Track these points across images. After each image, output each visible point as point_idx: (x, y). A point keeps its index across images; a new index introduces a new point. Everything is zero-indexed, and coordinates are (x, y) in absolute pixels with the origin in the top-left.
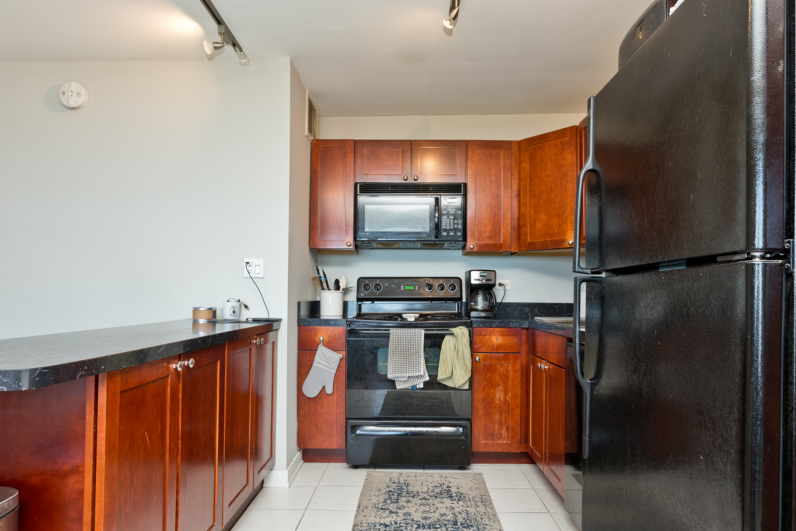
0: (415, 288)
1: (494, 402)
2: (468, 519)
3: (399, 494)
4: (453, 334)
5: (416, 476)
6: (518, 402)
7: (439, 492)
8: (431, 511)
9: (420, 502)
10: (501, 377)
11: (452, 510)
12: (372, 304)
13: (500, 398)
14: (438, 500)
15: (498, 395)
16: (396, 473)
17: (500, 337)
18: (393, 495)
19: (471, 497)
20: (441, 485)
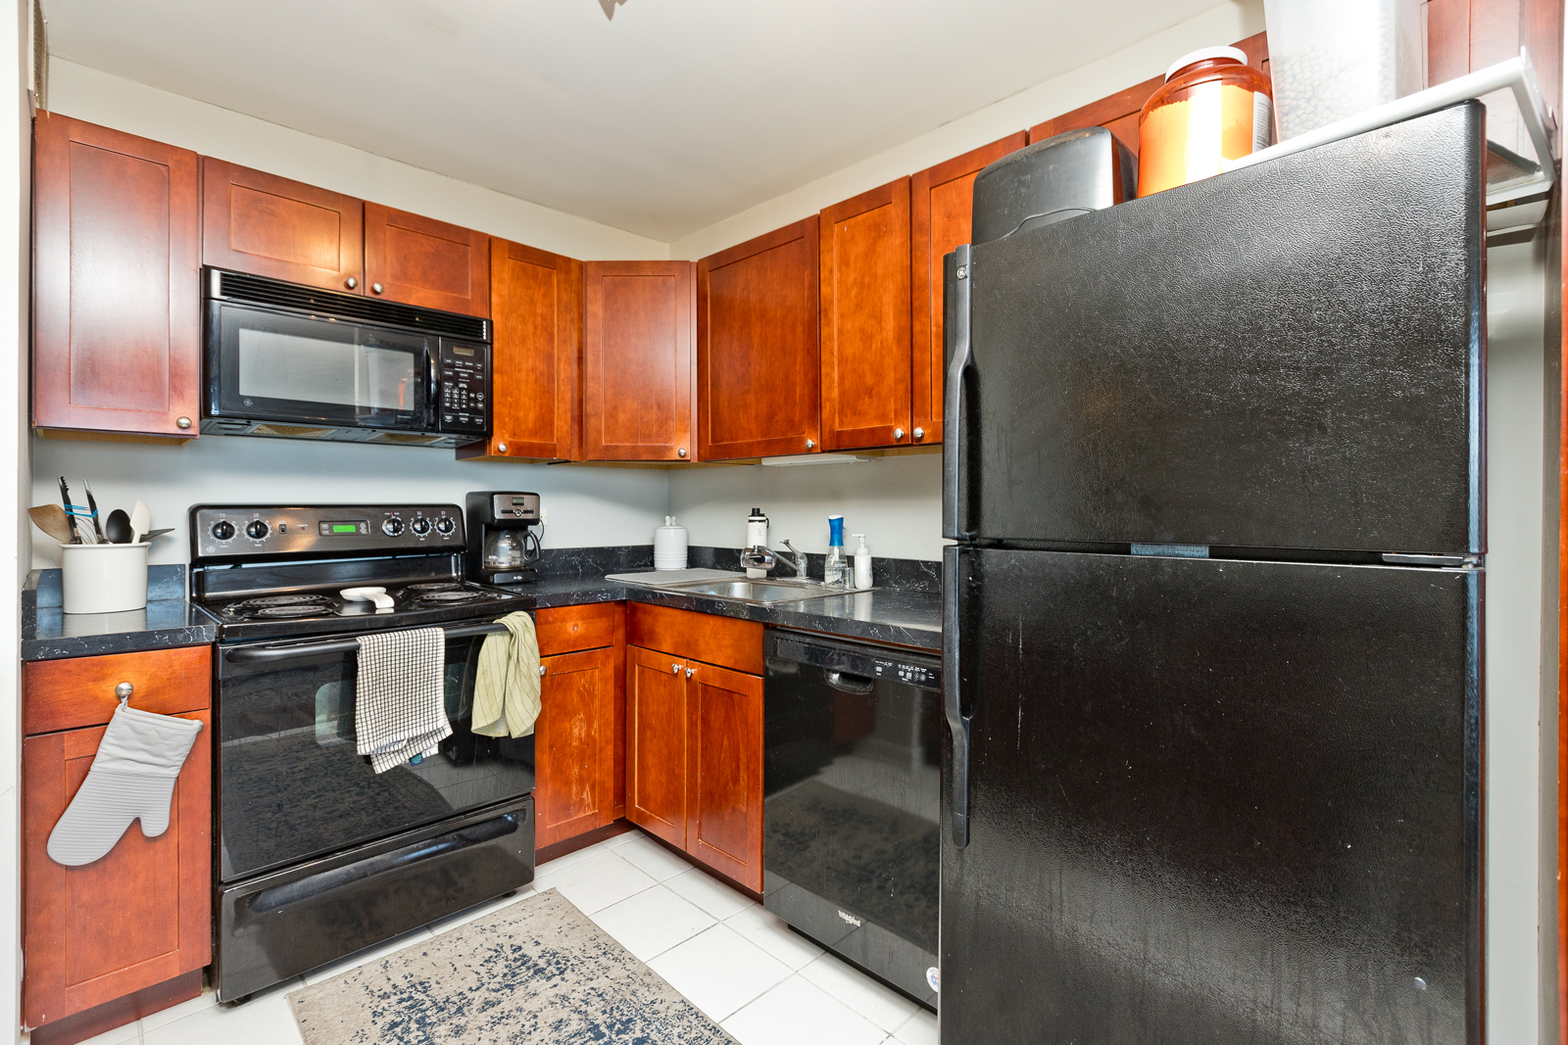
0: (358, 528)
1: (570, 745)
2: (612, 1009)
3: (422, 1023)
4: (504, 629)
5: (425, 954)
6: (610, 734)
7: (506, 971)
8: (527, 1029)
9: (483, 1018)
10: (581, 696)
11: (567, 1004)
12: (236, 570)
13: (580, 734)
14: (519, 992)
15: (576, 731)
16: (373, 967)
17: (580, 623)
18: (407, 1030)
19: (577, 953)
20: (496, 951)
